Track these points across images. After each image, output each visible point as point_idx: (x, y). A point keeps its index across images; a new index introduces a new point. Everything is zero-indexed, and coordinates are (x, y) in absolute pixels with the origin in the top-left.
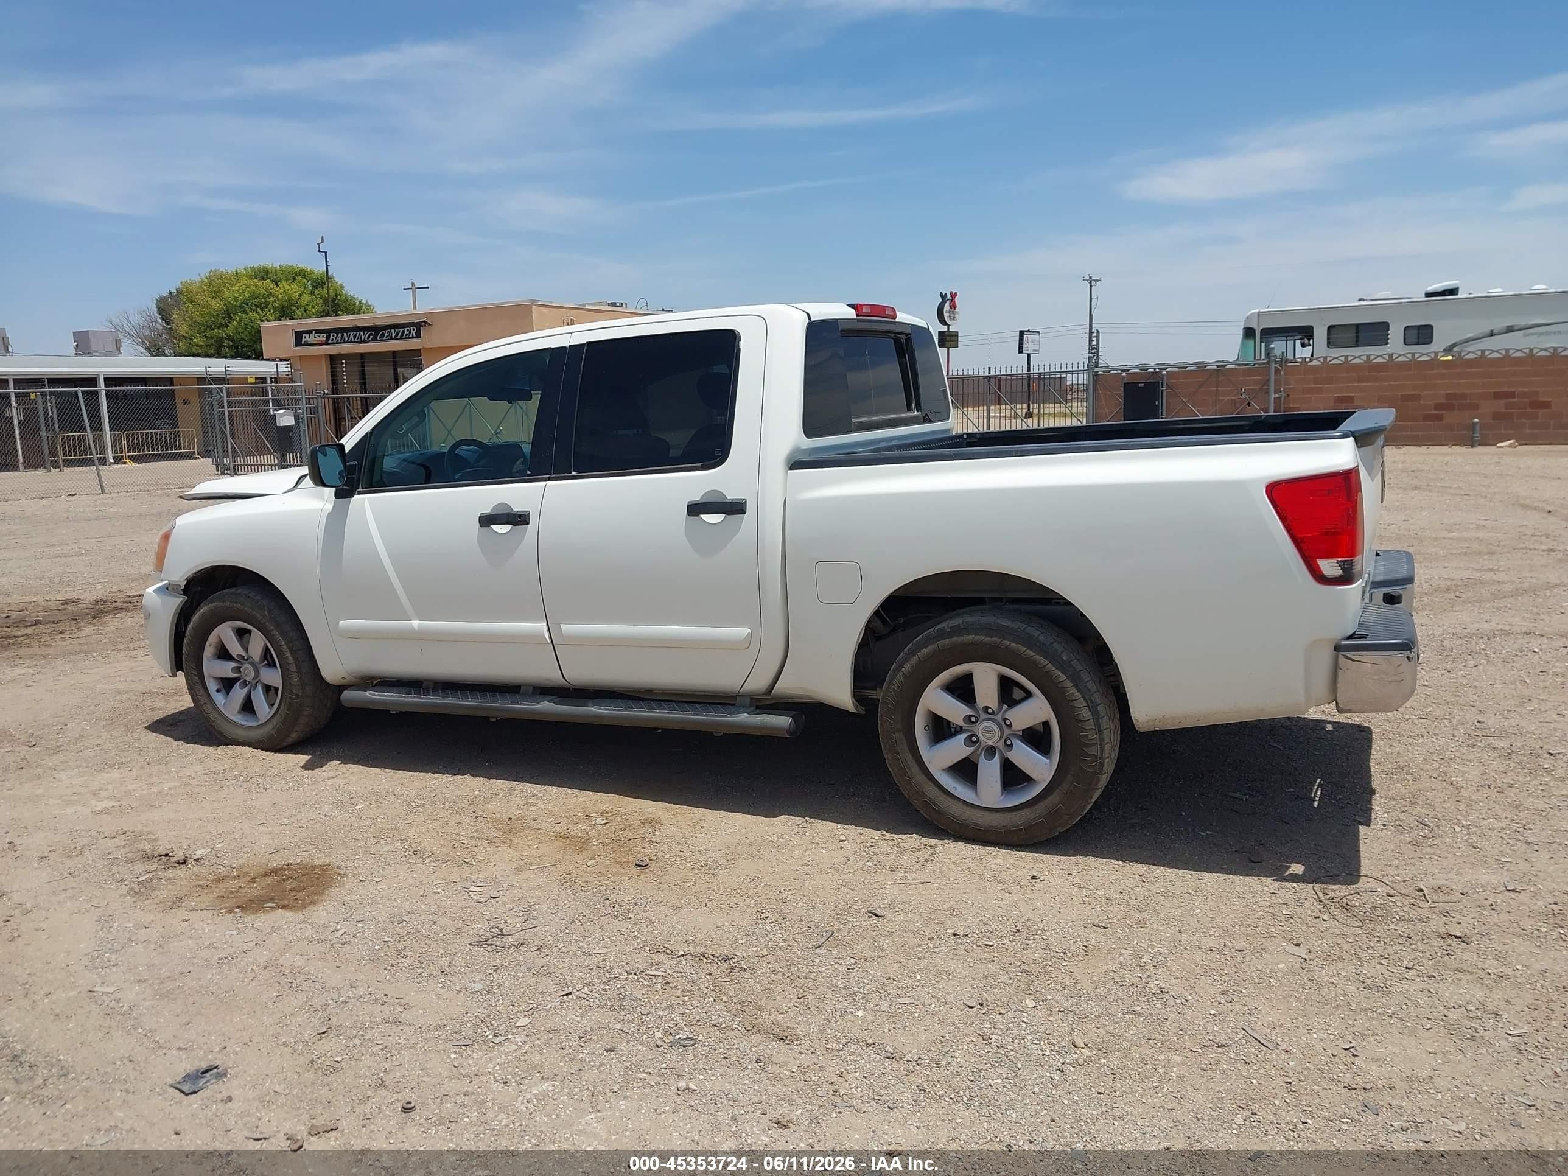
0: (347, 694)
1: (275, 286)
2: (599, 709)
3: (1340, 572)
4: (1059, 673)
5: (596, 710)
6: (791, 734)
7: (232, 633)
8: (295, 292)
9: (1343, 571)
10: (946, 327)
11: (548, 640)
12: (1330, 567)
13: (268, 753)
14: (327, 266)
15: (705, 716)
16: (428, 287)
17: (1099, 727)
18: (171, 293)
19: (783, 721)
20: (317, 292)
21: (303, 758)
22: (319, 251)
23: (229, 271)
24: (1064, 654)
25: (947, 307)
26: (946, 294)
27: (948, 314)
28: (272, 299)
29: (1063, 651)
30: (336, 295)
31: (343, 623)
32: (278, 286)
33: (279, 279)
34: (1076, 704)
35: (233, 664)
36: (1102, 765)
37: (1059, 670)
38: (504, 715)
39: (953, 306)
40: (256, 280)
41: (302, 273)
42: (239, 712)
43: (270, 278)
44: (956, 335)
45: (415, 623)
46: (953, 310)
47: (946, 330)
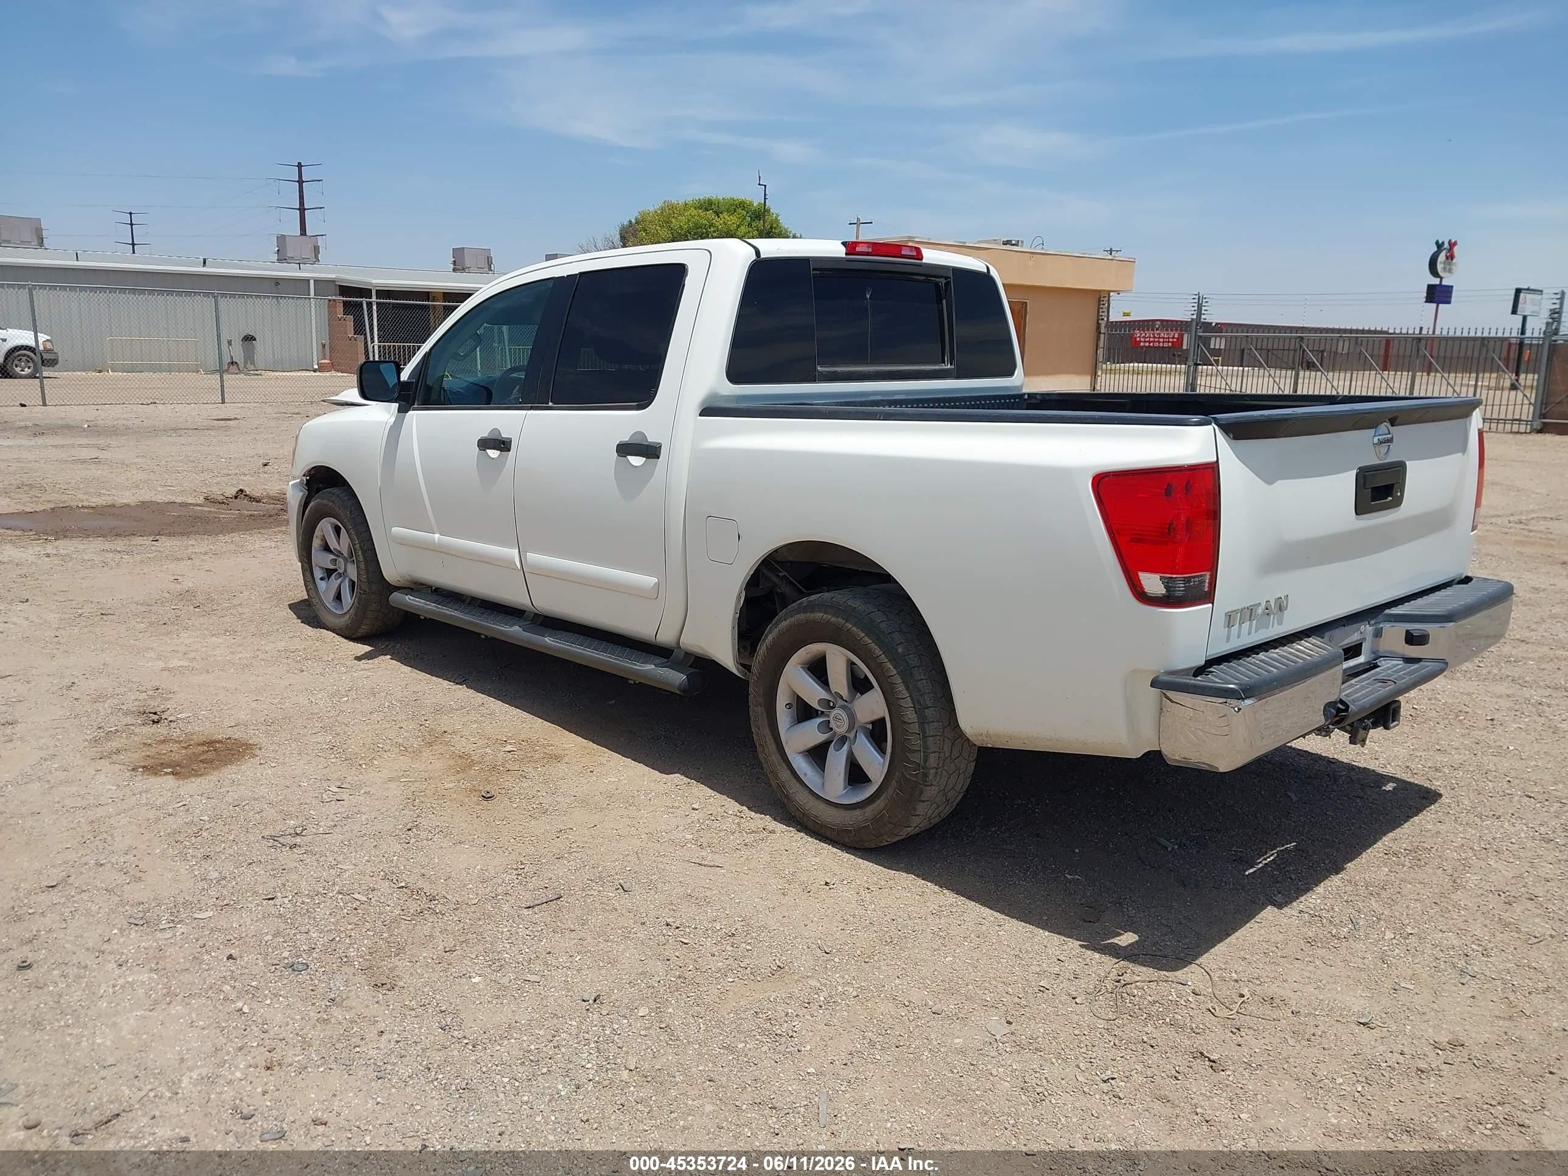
0: (396, 596)
1: (716, 217)
2: (552, 641)
3: (1164, 591)
4: (891, 666)
5: (550, 642)
6: (683, 691)
7: (330, 528)
8: (733, 223)
9: (1167, 591)
10: (1439, 279)
11: (519, 567)
12: (1153, 583)
13: (345, 640)
14: (765, 199)
15: (621, 661)
16: (871, 223)
17: (924, 732)
18: (630, 222)
19: (676, 678)
20: (754, 224)
21: (364, 648)
22: (759, 184)
23: (680, 202)
24: (900, 646)
25: (1442, 257)
26: (1443, 243)
27: (1442, 266)
28: (712, 229)
29: (901, 643)
30: (771, 228)
31: (396, 530)
32: (719, 217)
33: (720, 210)
34: (902, 703)
35: (332, 557)
36: (925, 775)
37: (891, 664)
38: (490, 634)
39: (1451, 257)
40: (700, 211)
41: (742, 205)
42: (333, 600)
43: (712, 209)
44: (1449, 289)
45: (437, 536)
46: (1450, 260)
47: (1438, 283)
